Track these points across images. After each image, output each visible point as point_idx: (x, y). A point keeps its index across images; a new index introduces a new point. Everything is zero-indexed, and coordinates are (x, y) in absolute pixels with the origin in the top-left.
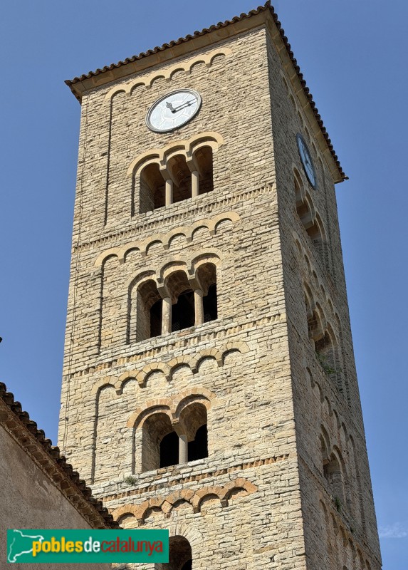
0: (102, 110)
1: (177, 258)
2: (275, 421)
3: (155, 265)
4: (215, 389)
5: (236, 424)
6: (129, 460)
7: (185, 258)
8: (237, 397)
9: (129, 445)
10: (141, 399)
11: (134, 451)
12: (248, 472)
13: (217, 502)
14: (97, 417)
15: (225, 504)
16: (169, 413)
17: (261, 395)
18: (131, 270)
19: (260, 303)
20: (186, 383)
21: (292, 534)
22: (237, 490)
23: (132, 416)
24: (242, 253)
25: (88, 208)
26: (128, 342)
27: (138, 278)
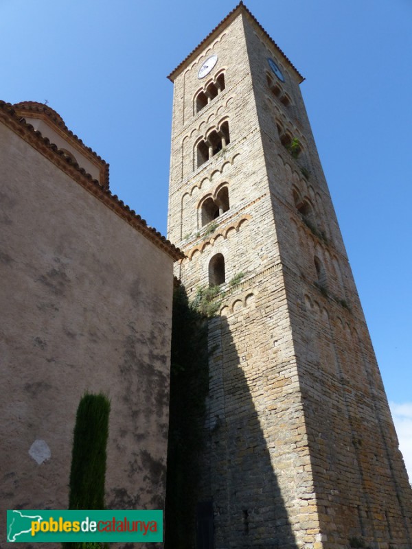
0: (181, 82)
1: (211, 125)
2: (258, 180)
3: (203, 133)
4: (231, 176)
5: (241, 189)
6: (196, 225)
7: (215, 124)
8: (241, 176)
9: (195, 218)
10: (199, 194)
11: (198, 220)
12: (247, 210)
13: (234, 231)
14: (182, 210)
15: (238, 230)
16: (212, 197)
17: (250, 171)
18: (194, 139)
19: (248, 127)
20: (218, 179)
21: (270, 233)
22: (243, 221)
23: (197, 203)
24: (239, 109)
25: (176, 122)
26: (194, 170)
27: (197, 142)
